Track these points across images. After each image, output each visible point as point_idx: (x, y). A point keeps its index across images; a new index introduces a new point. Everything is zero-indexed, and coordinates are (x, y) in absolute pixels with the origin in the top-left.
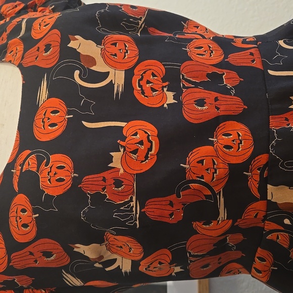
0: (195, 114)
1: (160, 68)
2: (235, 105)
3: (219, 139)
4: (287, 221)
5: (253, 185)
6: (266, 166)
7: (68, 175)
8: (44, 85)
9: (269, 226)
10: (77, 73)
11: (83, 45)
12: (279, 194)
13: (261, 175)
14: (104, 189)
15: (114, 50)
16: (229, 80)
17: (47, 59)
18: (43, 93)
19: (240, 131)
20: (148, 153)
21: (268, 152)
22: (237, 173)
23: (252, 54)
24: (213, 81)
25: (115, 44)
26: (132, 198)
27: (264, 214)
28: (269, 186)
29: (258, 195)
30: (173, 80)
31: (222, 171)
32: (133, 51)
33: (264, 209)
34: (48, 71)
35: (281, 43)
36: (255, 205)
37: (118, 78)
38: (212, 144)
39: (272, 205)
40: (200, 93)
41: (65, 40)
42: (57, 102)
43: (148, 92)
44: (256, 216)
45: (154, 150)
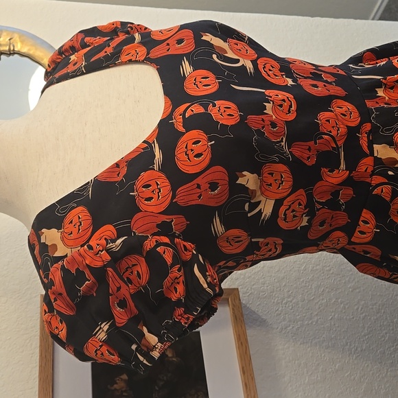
1: (274, 63)
2: (338, 90)
3: (336, 109)
4: (390, 173)
5: (364, 143)
6: (370, 131)
7: (237, 115)
8: (185, 63)
10: (214, 56)
11: (214, 40)
12: (382, 151)
13: (368, 137)
14: (263, 128)
15: (237, 47)
16: (328, 78)
17: (185, 48)
19: (348, 105)
20: (290, 109)
21: (371, 122)
22: (352, 132)
24: (316, 79)
25: (237, 44)
26: (282, 139)
27: (372, 169)
28: (374, 146)
29: (368, 152)
30: (287, 72)
31: (343, 130)
32: (251, 51)
33: (372, 164)
36: (365, 160)
37: (247, 64)
38: (331, 111)
39: (378, 161)
40: (310, 81)
43: (272, 75)
44: (366, 170)
45: (293, 108)
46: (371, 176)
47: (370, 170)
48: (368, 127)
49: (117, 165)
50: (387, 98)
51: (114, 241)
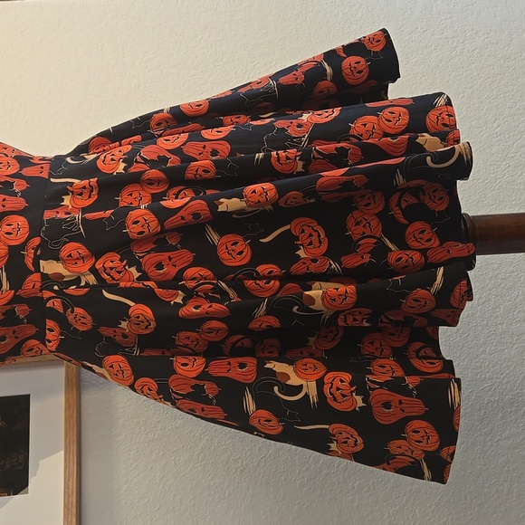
2: (18, 203)
3: (4, 228)
4: (56, 288)
5: (29, 262)
6: (38, 247)
9: (47, 294)
12: (49, 267)
13: (35, 253)
16: (19, 186)
19: (20, 221)
21: (39, 236)
23: (42, 168)
27: (40, 284)
28: (41, 261)
29: (33, 269)
31: (4, 251)
33: (39, 279)
35: (68, 159)
36: (31, 277)
39: (44, 276)
44: (33, 287)
46: (41, 291)
47: (38, 285)
48: (37, 241)
50: (70, 207)
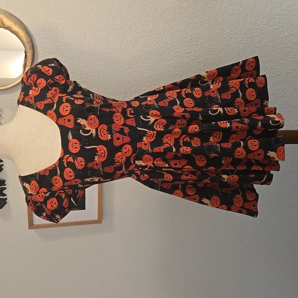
0: (117, 143)
1: (105, 127)
2: (128, 139)
3: (124, 150)
4: (140, 168)
5: (132, 161)
7: (83, 163)
8: (70, 133)
9: (135, 169)
10: (81, 131)
11: (82, 121)
12: (138, 163)
13: (134, 158)
14: (93, 166)
15: (91, 122)
16: (126, 130)
17: (70, 125)
18: (70, 137)
19: (129, 147)
20: (104, 156)
22: (128, 159)
23: (132, 120)
24: (121, 132)
25: (91, 120)
26: (100, 167)
27: (134, 167)
28: (136, 161)
29: (133, 163)
30: (110, 131)
31: (124, 159)
32: (97, 121)
34: (71, 129)
35: (141, 116)
36: (132, 165)
37: (93, 131)
38: (121, 151)
39: (136, 165)
40: (118, 135)
41: (76, 120)
42: (75, 141)
43: (103, 135)
44: (132, 168)
45: (106, 155)
48: (135, 155)
49: (46, 170)
50: (146, 141)
51: (46, 193)
